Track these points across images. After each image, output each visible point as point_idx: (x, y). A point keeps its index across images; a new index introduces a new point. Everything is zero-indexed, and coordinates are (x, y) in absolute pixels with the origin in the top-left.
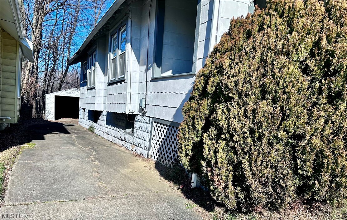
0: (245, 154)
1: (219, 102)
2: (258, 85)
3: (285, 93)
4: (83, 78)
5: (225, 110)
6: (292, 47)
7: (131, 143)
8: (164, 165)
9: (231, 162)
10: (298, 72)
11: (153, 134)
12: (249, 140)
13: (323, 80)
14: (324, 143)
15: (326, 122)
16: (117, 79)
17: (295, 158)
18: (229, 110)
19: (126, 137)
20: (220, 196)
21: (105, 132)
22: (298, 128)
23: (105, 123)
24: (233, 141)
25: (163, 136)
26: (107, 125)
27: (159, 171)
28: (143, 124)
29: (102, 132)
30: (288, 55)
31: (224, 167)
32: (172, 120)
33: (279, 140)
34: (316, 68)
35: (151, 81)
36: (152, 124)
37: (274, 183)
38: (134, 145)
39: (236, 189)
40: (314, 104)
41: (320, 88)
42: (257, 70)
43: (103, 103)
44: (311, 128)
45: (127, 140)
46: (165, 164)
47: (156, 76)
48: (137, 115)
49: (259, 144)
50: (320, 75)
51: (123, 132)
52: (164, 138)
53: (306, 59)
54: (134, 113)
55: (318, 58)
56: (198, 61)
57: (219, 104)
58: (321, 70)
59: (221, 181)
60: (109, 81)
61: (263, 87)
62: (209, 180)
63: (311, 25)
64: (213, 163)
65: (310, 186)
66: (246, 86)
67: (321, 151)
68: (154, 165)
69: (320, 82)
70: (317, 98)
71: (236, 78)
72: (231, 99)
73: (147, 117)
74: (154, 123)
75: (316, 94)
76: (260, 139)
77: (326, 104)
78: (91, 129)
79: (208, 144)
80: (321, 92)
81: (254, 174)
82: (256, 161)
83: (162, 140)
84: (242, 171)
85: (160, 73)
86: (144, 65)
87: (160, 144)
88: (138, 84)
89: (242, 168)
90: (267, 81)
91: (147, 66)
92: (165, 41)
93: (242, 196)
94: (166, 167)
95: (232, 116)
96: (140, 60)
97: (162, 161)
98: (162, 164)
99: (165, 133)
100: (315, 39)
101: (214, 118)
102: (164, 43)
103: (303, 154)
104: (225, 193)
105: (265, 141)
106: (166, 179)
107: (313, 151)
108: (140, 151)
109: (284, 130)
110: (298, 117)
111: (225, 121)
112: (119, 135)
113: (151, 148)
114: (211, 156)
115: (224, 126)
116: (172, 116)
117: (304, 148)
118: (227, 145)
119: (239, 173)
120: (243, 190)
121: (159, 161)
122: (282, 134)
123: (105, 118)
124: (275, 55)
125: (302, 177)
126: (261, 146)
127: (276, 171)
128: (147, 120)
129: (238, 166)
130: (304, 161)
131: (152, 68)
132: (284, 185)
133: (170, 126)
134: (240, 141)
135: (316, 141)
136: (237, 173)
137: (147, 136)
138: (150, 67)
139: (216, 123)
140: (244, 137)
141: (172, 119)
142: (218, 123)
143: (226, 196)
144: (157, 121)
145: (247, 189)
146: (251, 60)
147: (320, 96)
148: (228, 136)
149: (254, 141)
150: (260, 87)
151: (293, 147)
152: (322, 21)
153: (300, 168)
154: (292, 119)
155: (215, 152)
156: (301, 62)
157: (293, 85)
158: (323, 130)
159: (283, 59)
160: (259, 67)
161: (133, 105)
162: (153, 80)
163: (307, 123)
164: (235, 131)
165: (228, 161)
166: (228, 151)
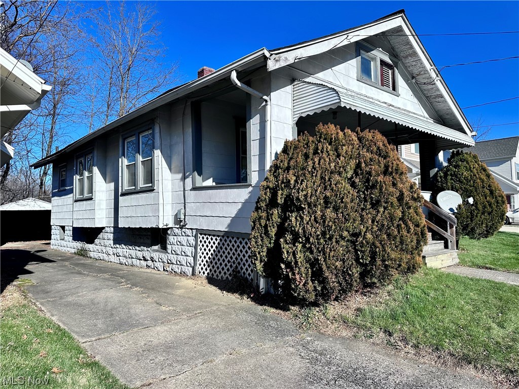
0: (320, 252)
1: (292, 212)
2: (322, 197)
3: (342, 202)
4: (58, 185)
5: (298, 218)
6: (342, 168)
7: (163, 262)
8: (218, 279)
9: (308, 260)
10: (348, 186)
11: (199, 248)
12: (322, 241)
13: (366, 192)
14: (374, 237)
15: (373, 222)
16: (139, 188)
17: (356, 251)
18: (302, 218)
19: (154, 255)
20: (301, 292)
21: (111, 254)
22: (355, 228)
23: (112, 242)
24: (309, 243)
25: (214, 248)
26: (114, 244)
27: (216, 286)
28: (182, 237)
29: (105, 255)
30: (340, 174)
31: (303, 266)
32: (226, 230)
33: (343, 238)
34: (360, 183)
35: (191, 190)
36: (196, 237)
37: (343, 272)
38: (168, 263)
39: (314, 283)
40: (363, 209)
41: (365, 198)
42: (320, 185)
43: (105, 217)
44: (363, 228)
45: (156, 258)
46: (220, 277)
47: (198, 185)
48: (172, 228)
49: (330, 243)
50: (363, 188)
51: (147, 250)
52: (215, 249)
53: (352, 177)
54: (168, 227)
55: (361, 177)
56: (253, 173)
57: (292, 213)
58: (363, 184)
59: (302, 278)
60: (124, 191)
61: (326, 198)
62: (290, 280)
63: (352, 152)
64: (293, 264)
65: (369, 271)
66: (313, 198)
67: (373, 244)
68: (206, 281)
69: (364, 193)
70: (364, 205)
71: (305, 193)
72: (302, 209)
73: (188, 229)
74: (199, 235)
75: (363, 202)
76: (330, 239)
77: (370, 209)
78: (82, 253)
79: (285, 248)
80: (366, 201)
81: (328, 268)
82: (329, 256)
83: (213, 252)
84: (319, 266)
85: (202, 181)
86: (179, 172)
87: (211, 257)
88: (170, 193)
89: (319, 264)
90: (328, 194)
91: (184, 174)
92: (204, 149)
93: (319, 289)
94: (222, 280)
95: (305, 222)
96: (172, 168)
97: (215, 275)
98: (216, 278)
99: (216, 244)
100: (356, 162)
101: (289, 225)
102: (203, 152)
103: (362, 247)
104: (306, 289)
105: (334, 240)
106: (229, 292)
107: (368, 244)
108: (180, 269)
109: (346, 231)
110: (354, 220)
111: (300, 227)
112: (140, 255)
113: (198, 263)
114: (291, 258)
115: (300, 231)
116: (226, 226)
117: (362, 242)
118: (304, 246)
119: (316, 269)
120: (320, 283)
121: (210, 275)
122: (345, 234)
123: (111, 236)
124: (331, 174)
125: (362, 265)
126: (332, 244)
127: (344, 263)
128: (189, 232)
129: (314, 263)
130: (363, 253)
131: (191, 176)
132: (351, 273)
133: (223, 237)
134: (315, 242)
135: (369, 236)
136: (315, 269)
137: (189, 251)
138: (189, 175)
139: (291, 229)
140: (317, 239)
141: (226, 228)
142: (293, 229)
143: (307, 291)
144: (204, 232)
145: (323, 281)
146: (314, 178)
147: (366, 203)
148: (304, 239)
149: (326, 241)
150: (324, 198)
151: (353, 243)
152: (358, 149)
153: (361, 258)
154: (350, 221)
155: (294, 254)
156: (349, 179)
157: (347, 196)
158: (372, 228)
159: (337, 177)
160: (321, 183)
161: (167, 217)
162: (195, 189)
163: (361, 224)
164: (311, 234)
165: (306, 260)
166: (304, 252)
